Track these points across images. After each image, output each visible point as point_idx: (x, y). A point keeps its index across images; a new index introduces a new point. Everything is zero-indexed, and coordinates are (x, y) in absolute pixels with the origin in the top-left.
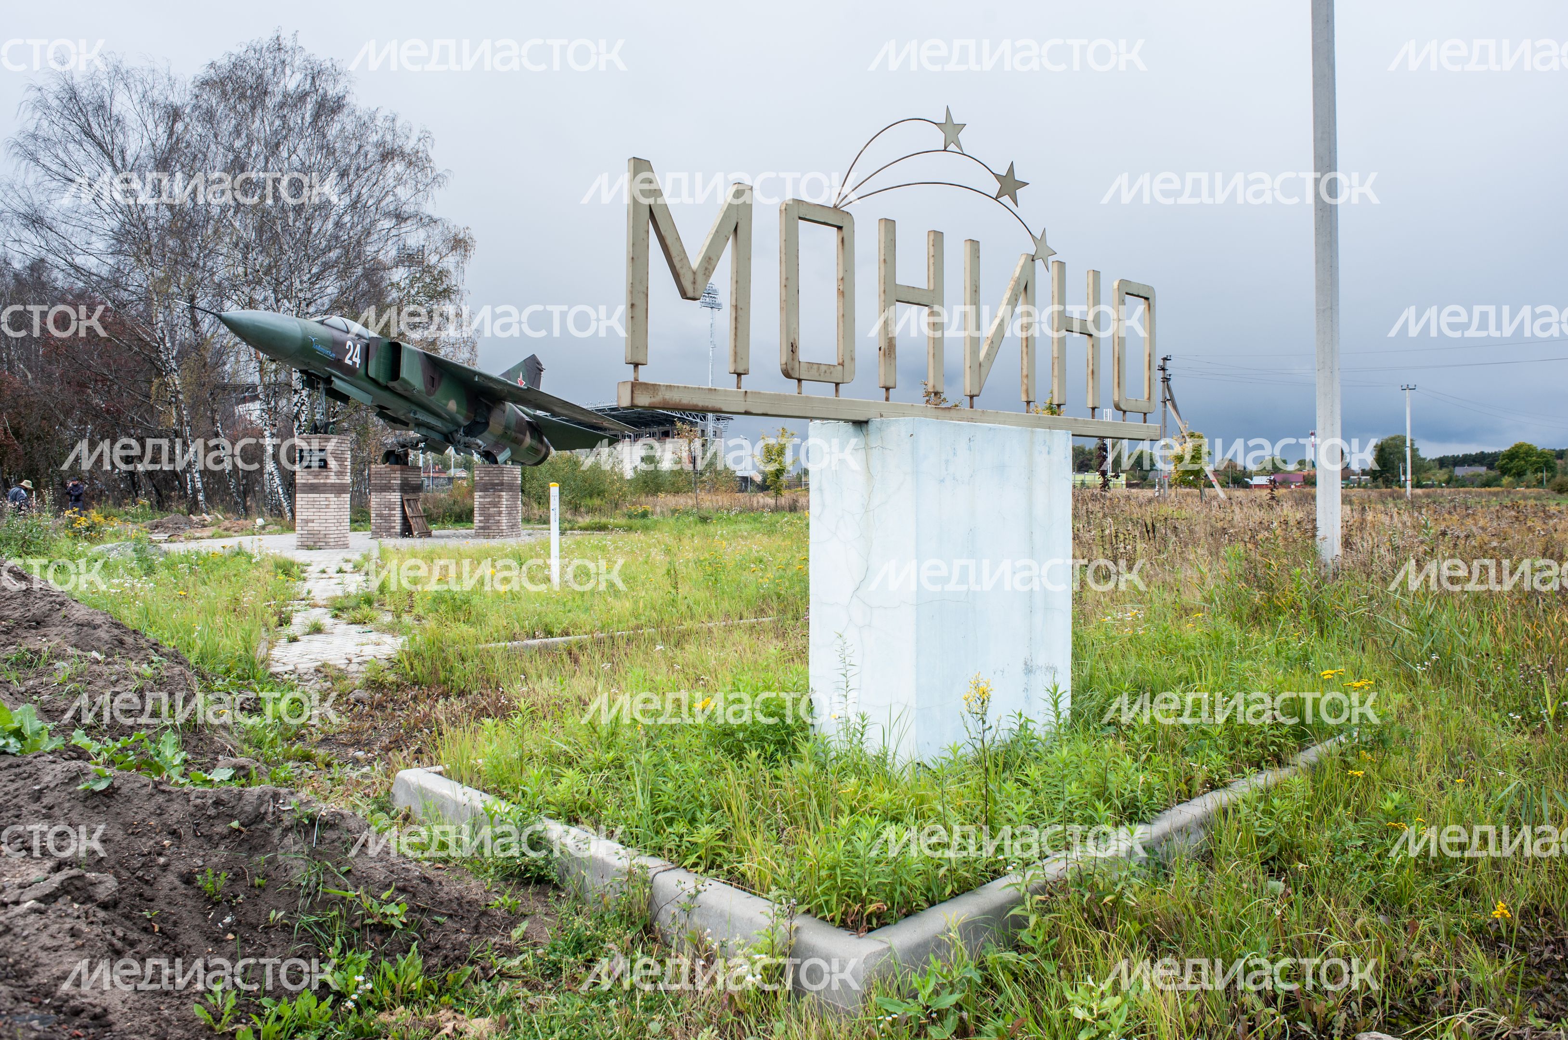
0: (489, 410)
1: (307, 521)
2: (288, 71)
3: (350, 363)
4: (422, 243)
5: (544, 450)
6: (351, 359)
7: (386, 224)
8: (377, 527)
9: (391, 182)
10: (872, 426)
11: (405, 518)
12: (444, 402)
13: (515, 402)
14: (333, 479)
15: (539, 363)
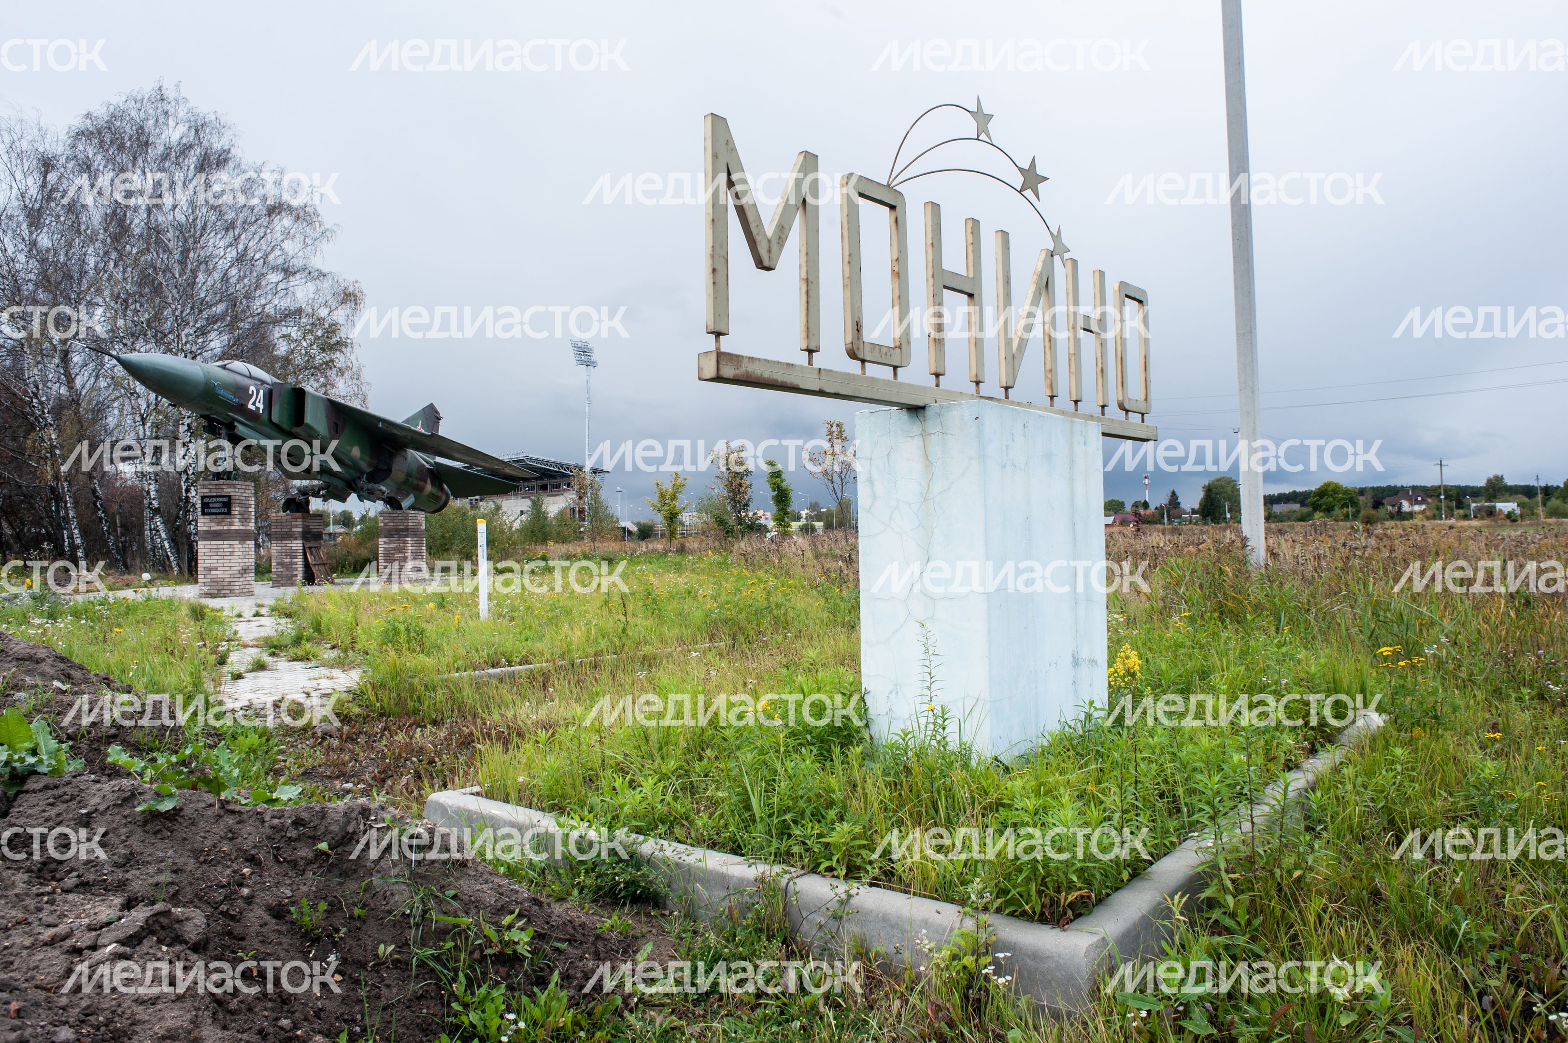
0: (392, 456)
1: (210, 569)
2: (171, 122)
3: (253, 408)
4: (312, 296)
5: (444, 498)
6: (254, 404)
7: (274, 277)
8: (278, 576)
9: (278, 236)
10: (929, 412)
11: (307, 565)
12: (348, 448)
13: (417, 449)
14: (237, 526)
15: (437, 412)
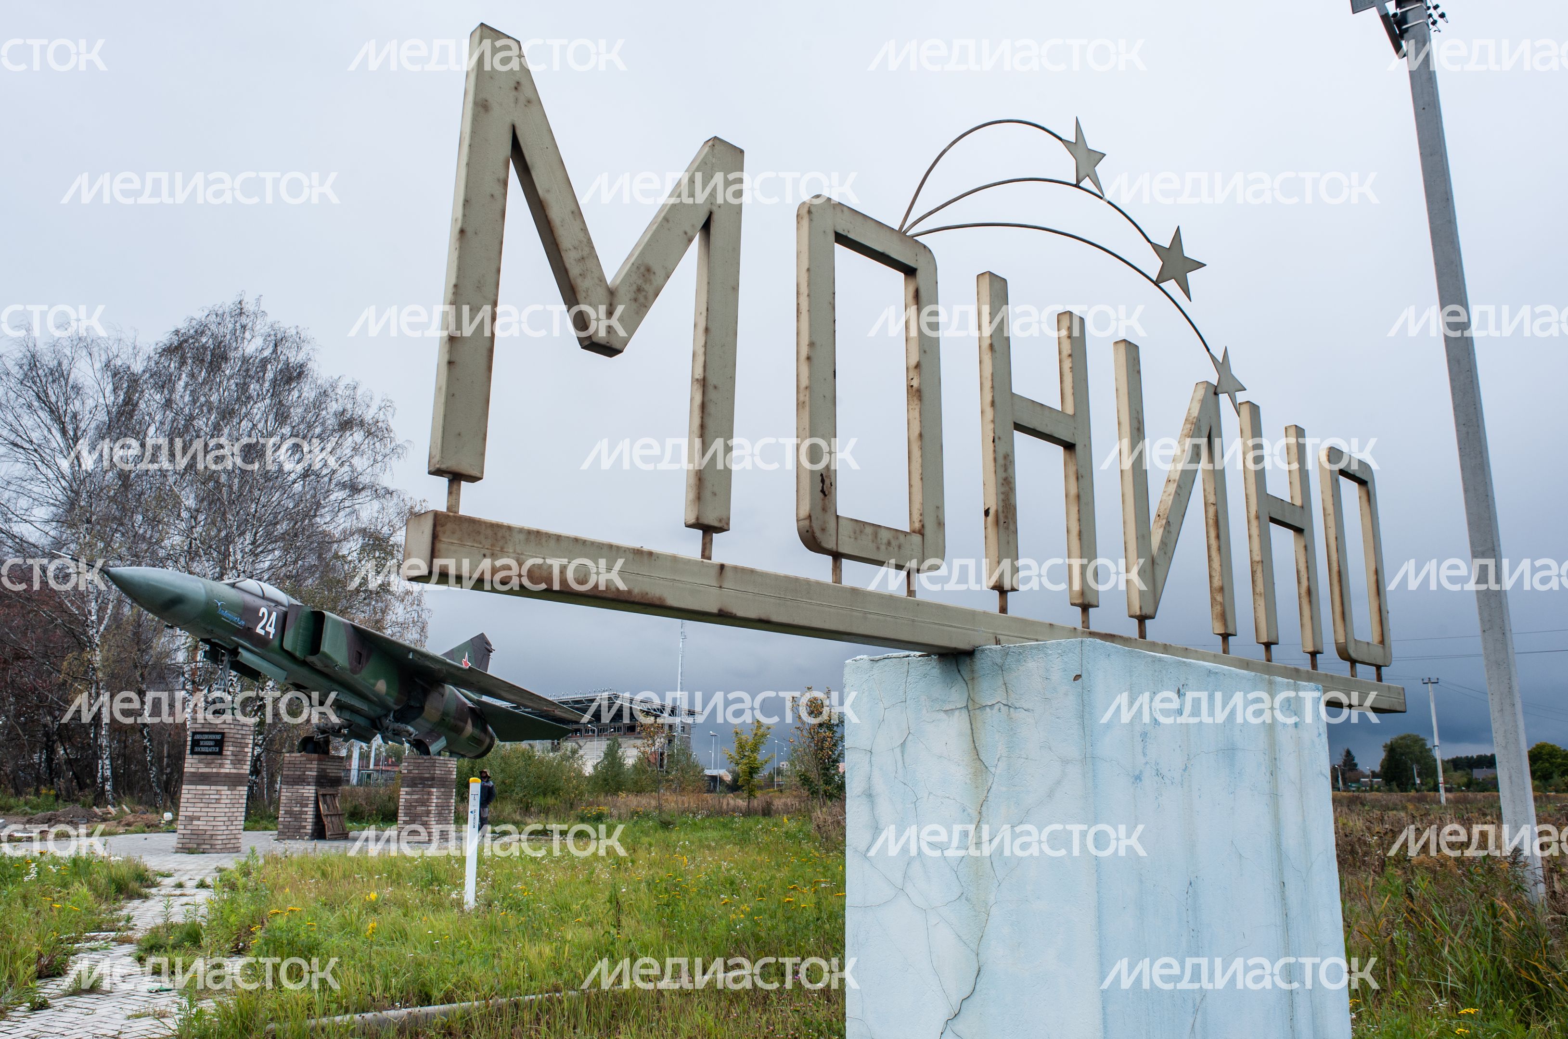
0: (426, 693)
1: (191, 819)
2: (248, 335)
3: (262, 632)
4: (376, 515)
5: (488, 741)
6: (264, 628)
7: (338, 495)
8: (285, 827)
9: (348, 452)
11: (318, 816)
12: (372, 681)
13: (455, 685)
14: (228, 768)
15: (488, 643)
